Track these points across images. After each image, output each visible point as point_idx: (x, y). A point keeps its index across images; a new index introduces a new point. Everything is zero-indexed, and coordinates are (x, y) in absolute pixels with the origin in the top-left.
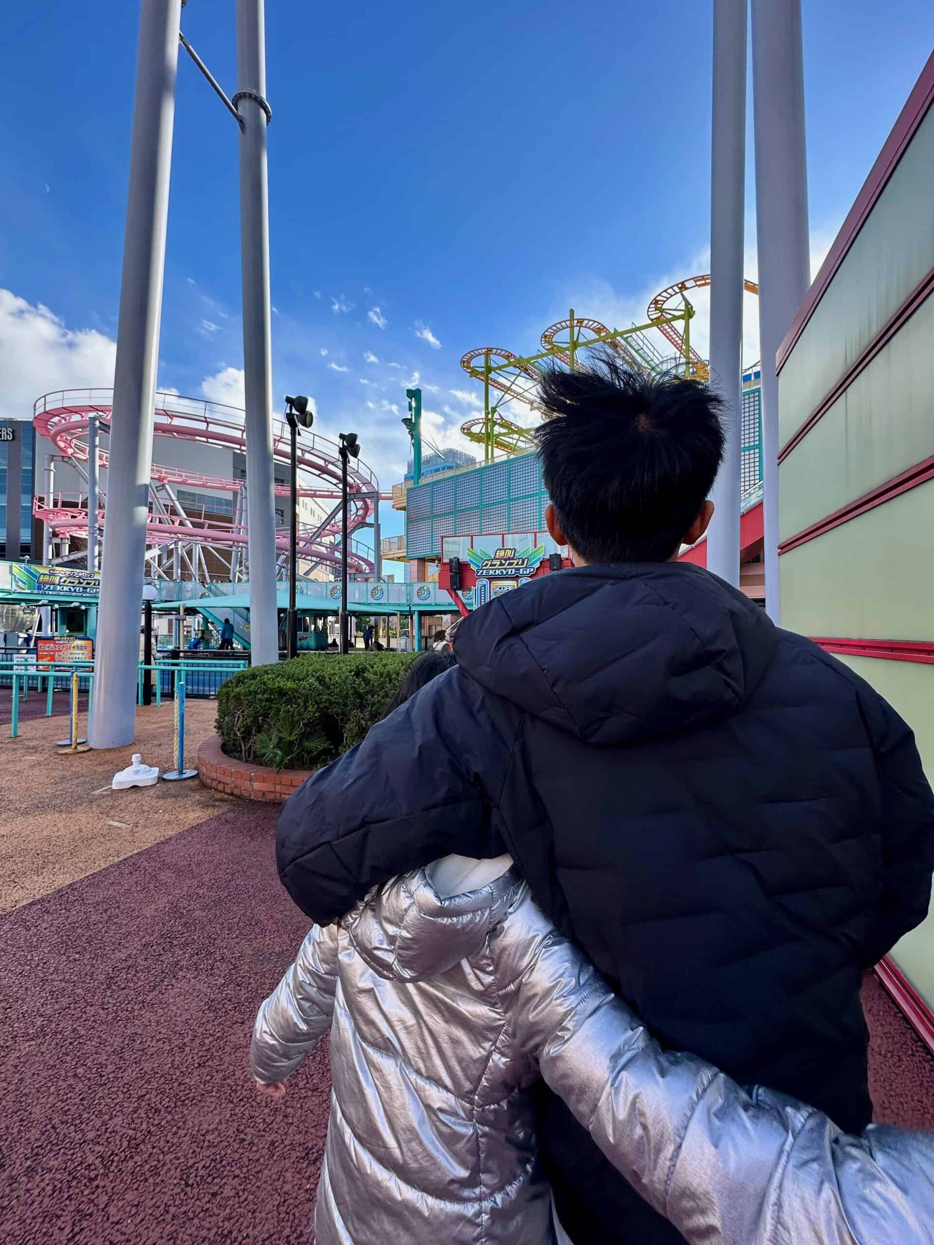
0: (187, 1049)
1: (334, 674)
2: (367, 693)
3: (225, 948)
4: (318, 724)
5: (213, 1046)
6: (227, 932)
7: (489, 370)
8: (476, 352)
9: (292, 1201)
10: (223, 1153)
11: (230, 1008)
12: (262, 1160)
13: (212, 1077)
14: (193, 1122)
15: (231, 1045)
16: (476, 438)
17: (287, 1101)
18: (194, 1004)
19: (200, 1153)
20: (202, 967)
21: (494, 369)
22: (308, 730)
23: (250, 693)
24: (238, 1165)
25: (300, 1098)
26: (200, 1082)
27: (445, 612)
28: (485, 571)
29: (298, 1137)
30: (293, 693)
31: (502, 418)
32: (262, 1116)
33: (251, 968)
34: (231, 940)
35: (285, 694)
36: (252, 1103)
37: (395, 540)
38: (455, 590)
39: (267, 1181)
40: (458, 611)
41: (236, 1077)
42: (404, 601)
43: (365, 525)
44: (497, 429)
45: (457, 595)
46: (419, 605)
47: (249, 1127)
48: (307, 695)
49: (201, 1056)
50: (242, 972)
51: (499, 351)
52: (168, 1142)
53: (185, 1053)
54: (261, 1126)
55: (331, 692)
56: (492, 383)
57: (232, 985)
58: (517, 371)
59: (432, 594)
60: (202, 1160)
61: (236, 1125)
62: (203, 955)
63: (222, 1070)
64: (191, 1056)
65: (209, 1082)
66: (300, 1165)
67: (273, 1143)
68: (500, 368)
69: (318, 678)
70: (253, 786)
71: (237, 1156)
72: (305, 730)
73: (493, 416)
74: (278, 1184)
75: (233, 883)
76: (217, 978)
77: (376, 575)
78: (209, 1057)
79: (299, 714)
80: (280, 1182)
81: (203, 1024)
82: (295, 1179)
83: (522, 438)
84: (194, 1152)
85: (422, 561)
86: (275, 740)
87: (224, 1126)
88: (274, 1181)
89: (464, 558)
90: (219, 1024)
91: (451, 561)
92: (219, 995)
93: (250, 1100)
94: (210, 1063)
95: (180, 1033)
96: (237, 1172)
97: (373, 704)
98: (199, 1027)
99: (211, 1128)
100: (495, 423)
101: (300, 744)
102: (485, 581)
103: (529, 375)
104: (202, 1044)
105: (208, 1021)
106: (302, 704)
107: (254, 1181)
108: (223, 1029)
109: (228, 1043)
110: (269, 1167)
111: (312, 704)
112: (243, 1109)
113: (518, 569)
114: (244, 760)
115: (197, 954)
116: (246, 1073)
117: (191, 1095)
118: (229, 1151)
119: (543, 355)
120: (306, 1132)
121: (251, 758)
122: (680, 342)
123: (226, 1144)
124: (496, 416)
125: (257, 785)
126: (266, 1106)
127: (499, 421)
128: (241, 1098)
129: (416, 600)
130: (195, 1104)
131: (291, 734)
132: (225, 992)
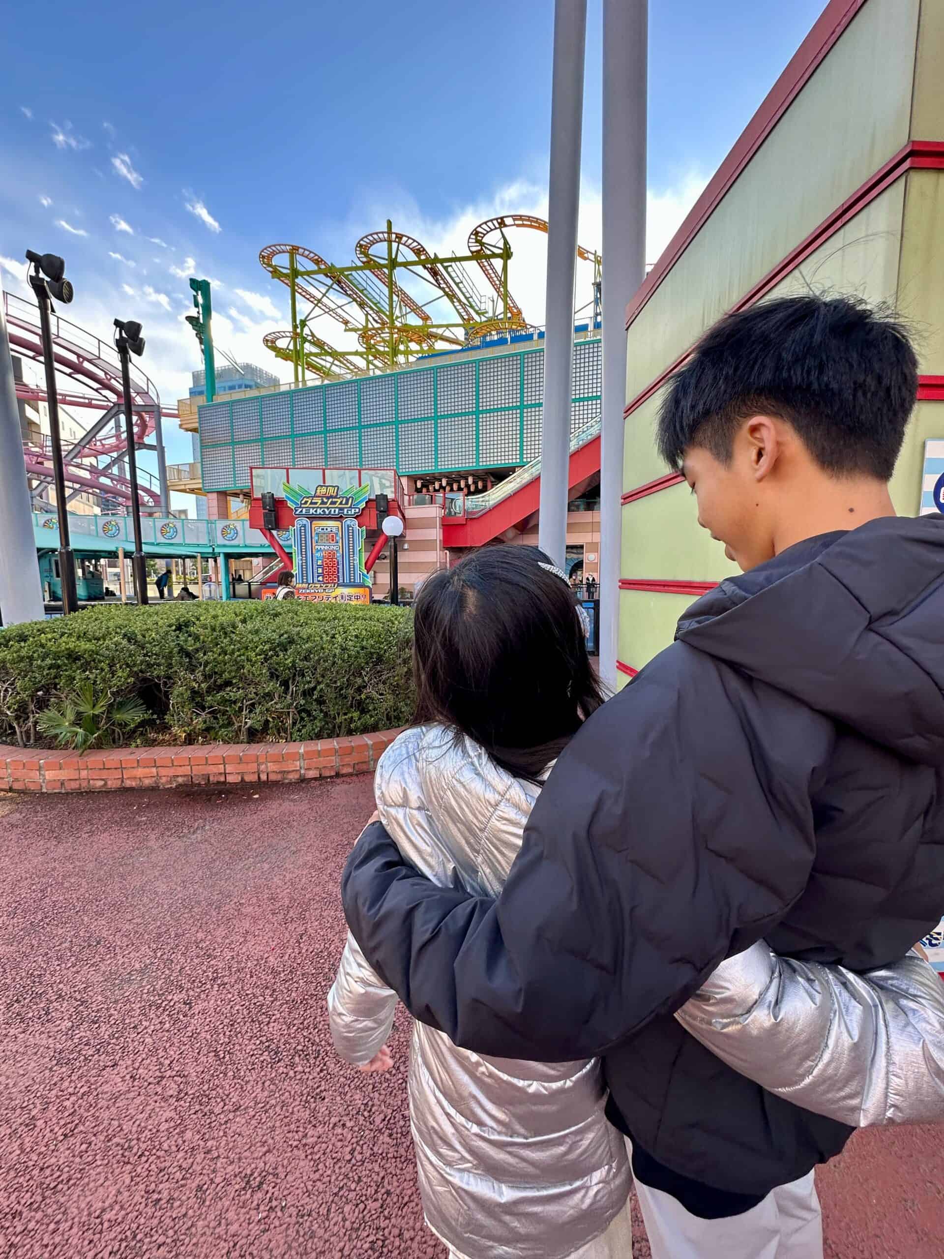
0: (40, 1123)
1: (148, 630)
2: (197, 650)
3: (59, 983)
4: (130, 692)
5: (80, 1107)
6: (56, 963)
7: (295, 273)
8: (278, 247)
9: (244, 1241)
10: (134, 1226)
11: (91, 1053)
12: (191, 1212)
13: (90, 1143)
14: (78, 1208)
15: (105, 1096)
16: (282, 354)
17: (204, 1134)
18: (33, 1064)
19: (100, 1239)
20: (30, 1015)
21: (302, 274)
22: (119, 699)
23: (22, 659)
24: (160, 1232)
25: (221, 1125)
26: (74, 1156)
27: (256, 555)
28: (304, 510)
29: (230, 1168)
30: (90, 656)
31: (313, 335)
32: (176, 1164)
33: (106, 997)
34: (65, 971)
35: (78, 658)
36: (158, 1153)
37: (187, 468)
38: (269, 530)
39: (205, 1233)
40: (275, 554)
41: (125, 1132)
42: (206, 542)
43: (142, 446)
44: (308, 348)
45: (272, 535)
46: (225, 546)
47: (161, 1183)
48: (113, 657)
49: (65, 1125)
50: (94, 1005)
51: (307, 253)
52: (46, 1246)
53: (37, 1130)
54: (178, 1175)
55: (147, 652)
56: (300, 291)
57: (85, 1025)
58: (329, 282)
59: (241, 533)
60: (106, 1246)
61: (142, 1187)
62: (27, 1001)
63: (102, 1132)
64: (48, 1130)
65: (87, 1152)
66: (243, 1198)
67: (199, 1188)
68: (309, 273)
69: (125, 635)
70: (44, 775)
71: (155, 1222)
72: (115, 700)
73: (302, 330)
74: (220, 1230)
75: (47, 900)
76: (58, 1022)
77: (164, 509)
78: (77, 1122)
79: (104, 680)
80: (223, 1227)
81: (55, 1084)
82: (241, 1215)
83: (336, 362)
84: (91, 1242)
85: (223, 495)
86: (70, 716)
87: (126, 1194)
88: (215, 1228)
89: (280, 494)
90: (80, 1078)
91: (263, 496)
92: (70, 1043)
93: (154, 1151)
94: (81, 1128)
95: (22, 1108)
96: (162, 1239)
97: (207, 663)
98: (50, 1090)
99: (107, 1204)
100: (305, 340)
101: (109, 719)
102: (305, 521)
103: (342, 288)
104: (61, 1109)
105: (62, 1079)
106: (107, 669)
107: (188, 1239)
108: (88, 1081)
109: (100, 1096)
110: (203, 1217)
111: (121, 668)
112: (147, 1166)
113: (341, 509)
114: (21, 744)
115: (18, 1001)
116: (138, 1122)
117: (65, 1176)
118: (142, 1221)
119: (356, 268)
120: (240, 1159)
121: (32, 741)
122: (498, 282)
123: (135, 1214)
124: (306, 331)
125: (49, 775)
126: (178, 1151)
127: (309, 338)
128: (139, 1153)
129: (220, 541)
130: (74, 1184)
131: (94, 706)
132: (78, 1036)
